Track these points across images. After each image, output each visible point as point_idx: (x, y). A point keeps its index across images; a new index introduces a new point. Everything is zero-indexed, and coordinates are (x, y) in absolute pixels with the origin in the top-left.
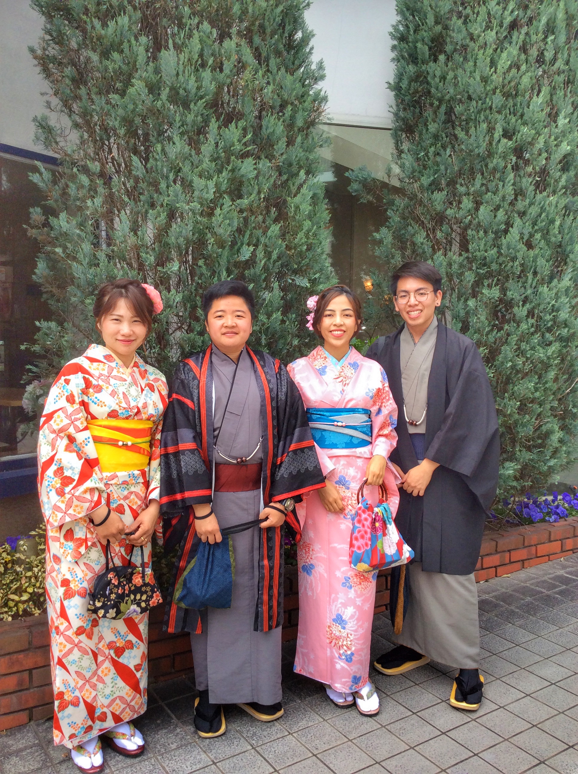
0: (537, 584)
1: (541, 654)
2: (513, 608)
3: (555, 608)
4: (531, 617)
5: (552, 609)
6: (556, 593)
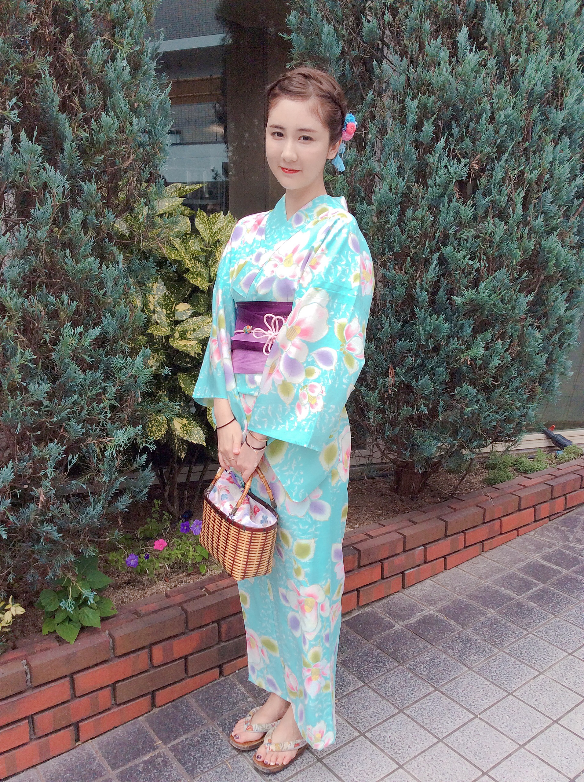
3: (530, 630)
4: (496, 650)
5: (526, 633)
6: (529, 598)
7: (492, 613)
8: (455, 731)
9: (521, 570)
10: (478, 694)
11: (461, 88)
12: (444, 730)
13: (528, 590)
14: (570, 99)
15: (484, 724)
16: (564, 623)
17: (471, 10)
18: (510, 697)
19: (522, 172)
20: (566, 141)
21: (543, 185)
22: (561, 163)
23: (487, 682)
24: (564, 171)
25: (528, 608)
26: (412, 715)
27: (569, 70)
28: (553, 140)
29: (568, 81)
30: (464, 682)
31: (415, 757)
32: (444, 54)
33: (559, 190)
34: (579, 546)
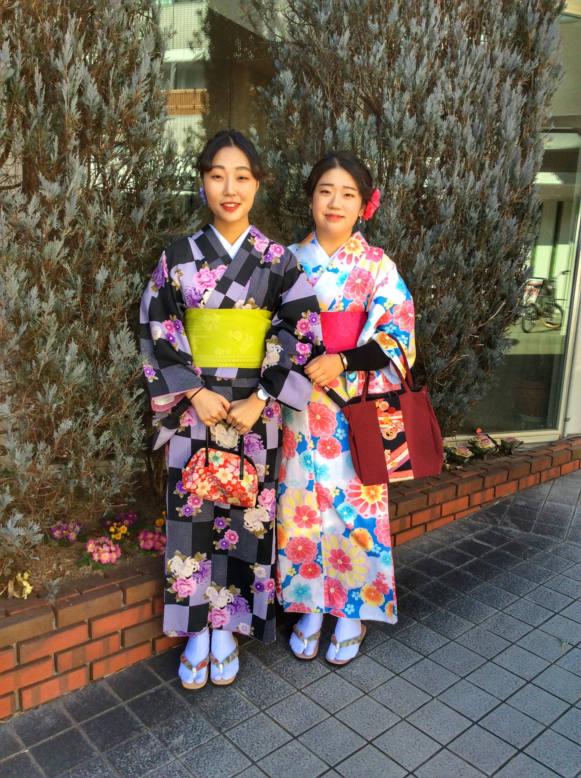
0: (443, 556)
1: (456, 671)
2: (417, 594)
3: (467, 592)
4: (440, 608)
5: (464, 595)
6: (465, 568)
7: (434, 579)
8: (409, 668)
9: (457, 546)
10: (426, 641)
12: (400, 668)
13: (464, 563)
15: (432, 662)
16: (495, 587)
18: (452, 643)
23: (432, 632)
25: (465, 576)
26: (373, 656)
30: (415, 632)
31: (377, 687)
34: (506, 529)
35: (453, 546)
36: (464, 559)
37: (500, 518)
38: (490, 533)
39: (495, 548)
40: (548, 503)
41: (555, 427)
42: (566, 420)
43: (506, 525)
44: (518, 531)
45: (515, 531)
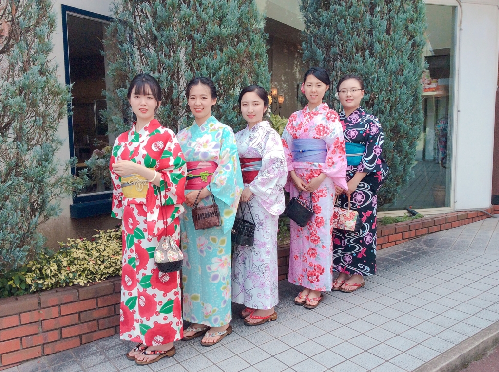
0: (390, 256)
1: (394, 288)
3: (400, 267)
4: (387, 272)
6: (401, 259)
9: (397, 253)
10: (381, 281)
11: (367, 70)
14: (406, 72)
15: (383, 286)
16: (413, 265)
17: (369, 44)
18: (393, 281)
19: (389, 98)
20: (405, 87)
21: (397, 103)
22: (403, 95)
23: (384, 278)
24: (405, 97)
25: (399, 262)
27: (404, 63)
28: (400, 86)
29: (404, 66)
32: (361, 59)
33: (403, 104)
34: (420, 247)
35: (394, 253)
36: (399, 257)
37: (418, 243)
38: (413, 248)
39: (414, 253)
40: (443, 238)
41: (449, 206)
42: (455, 202)
43: (421, 245)
44: (427, 247)
45: (425, 247)
